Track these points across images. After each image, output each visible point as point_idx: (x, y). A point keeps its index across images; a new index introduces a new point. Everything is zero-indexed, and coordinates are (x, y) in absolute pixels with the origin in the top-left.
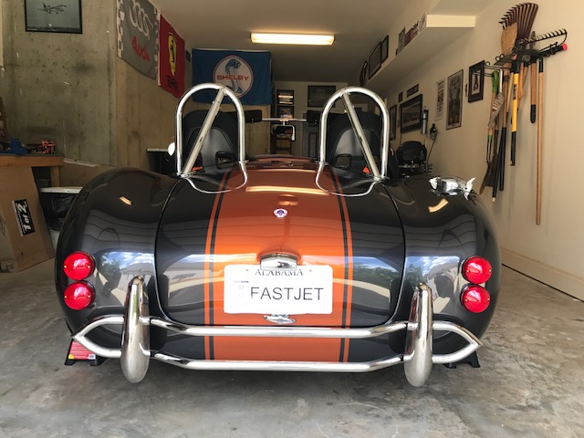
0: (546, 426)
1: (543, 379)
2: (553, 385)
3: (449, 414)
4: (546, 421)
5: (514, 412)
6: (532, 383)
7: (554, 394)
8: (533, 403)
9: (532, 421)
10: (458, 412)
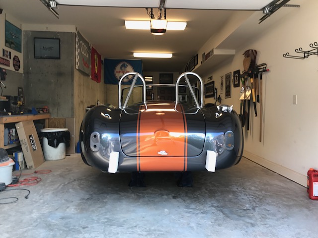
0: (252, 215)
1: (254, 201)
2: (258, 203)
3: (218, 212)
4: (252, 213)
5: (241, 211)
6: (250, 203)
7: (258, 205)
8: (249, 208)
9: (247, 213)
10: (222, 211)
